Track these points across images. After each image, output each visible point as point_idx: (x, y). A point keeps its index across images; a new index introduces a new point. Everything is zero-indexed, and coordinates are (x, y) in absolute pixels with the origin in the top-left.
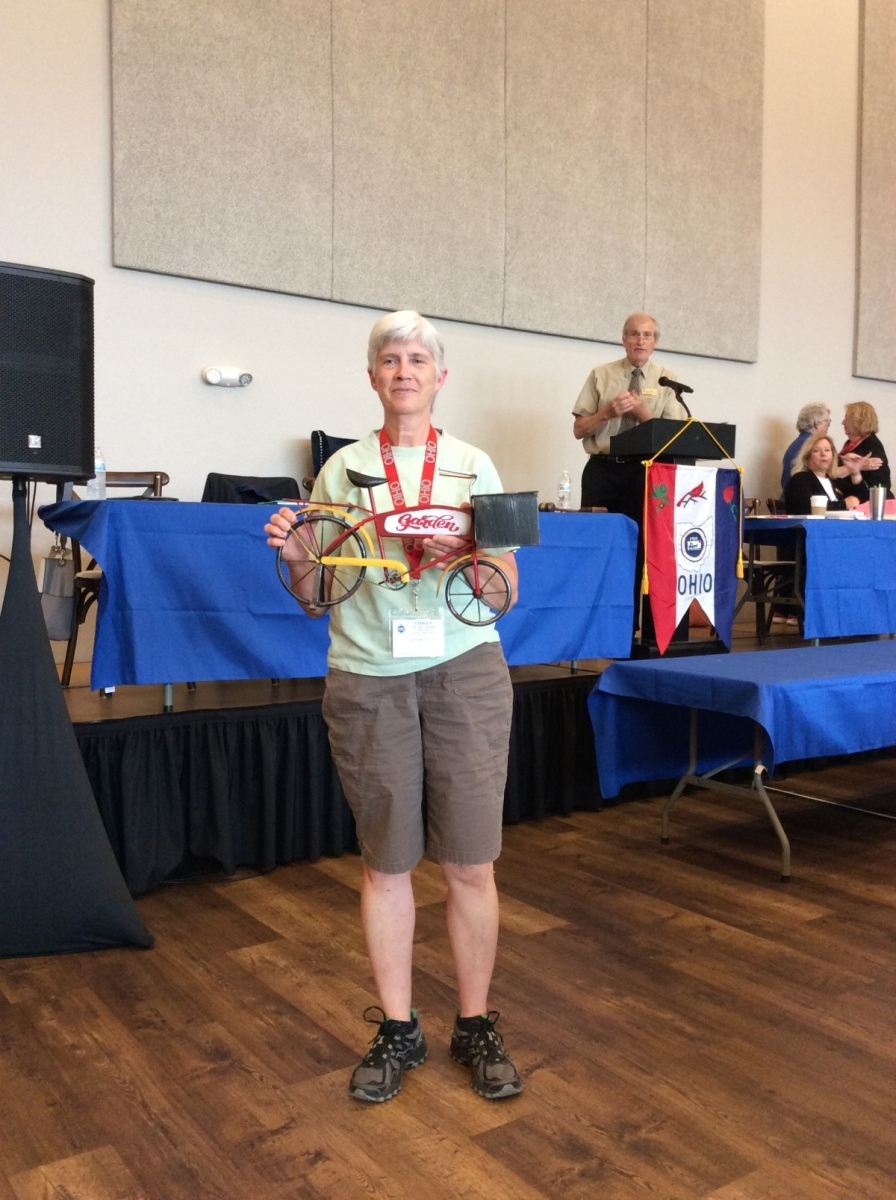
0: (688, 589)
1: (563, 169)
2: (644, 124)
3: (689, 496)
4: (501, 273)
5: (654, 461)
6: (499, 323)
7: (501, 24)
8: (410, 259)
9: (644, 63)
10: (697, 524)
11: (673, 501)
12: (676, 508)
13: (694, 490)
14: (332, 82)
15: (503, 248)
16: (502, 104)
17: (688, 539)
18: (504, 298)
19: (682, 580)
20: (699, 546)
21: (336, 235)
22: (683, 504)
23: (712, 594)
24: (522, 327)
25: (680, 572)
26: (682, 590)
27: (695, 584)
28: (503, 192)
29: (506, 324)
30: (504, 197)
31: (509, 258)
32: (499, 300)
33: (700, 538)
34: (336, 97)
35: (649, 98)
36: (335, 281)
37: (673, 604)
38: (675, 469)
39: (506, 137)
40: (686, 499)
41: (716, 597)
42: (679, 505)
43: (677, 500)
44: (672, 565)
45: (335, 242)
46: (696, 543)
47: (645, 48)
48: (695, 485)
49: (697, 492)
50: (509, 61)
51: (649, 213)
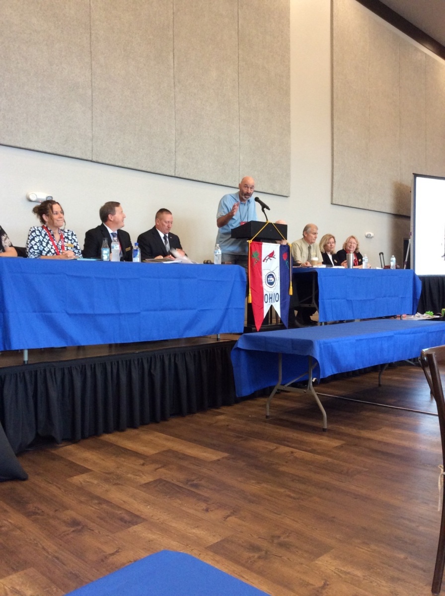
0: (269, 300)
1: (201, 103)
2: (237, 83)
3: (268, 257)
4: (174, 151)
5: (253, 241)
6: (173, 175)
7: (171, 33)
8: (130, 142)
9: (237, 55)
10: (272, 270)
11: (261, 259)
12: (262, 262)
13: (270, 254)
14: (91, 55)
15: (174, 139)
16: (172, 71)
17: (268, 277)
18: (175, 163)
19: (266, 296)
20: (273, 280)
21: (94, 129)
22: (265, 261)
23: (279, 302)
24: (184, 177)
25: (265, 293)
26: (266, 301)
27: (272, 298)
28: (174, 113)
29: (176, 176)
30: (174, 115)
31: (177, 144)
32: (173, 164)
33: (273, 277)
34: (93, 63)
35: (240, 71)
36: (94, 151)
37: (263, 308)
38: (262, 244)
39: (175, 86)
40: (267, 258)
41: (281, 304)
42: (264, 261)
43: (263, 259)
44: (262, 289)
45: (93, 132)
46: (271, 279)
47: (237, 48)
48: (271, 252)
49: (271, 255)
50: (175, 50)
51: (241, 125)
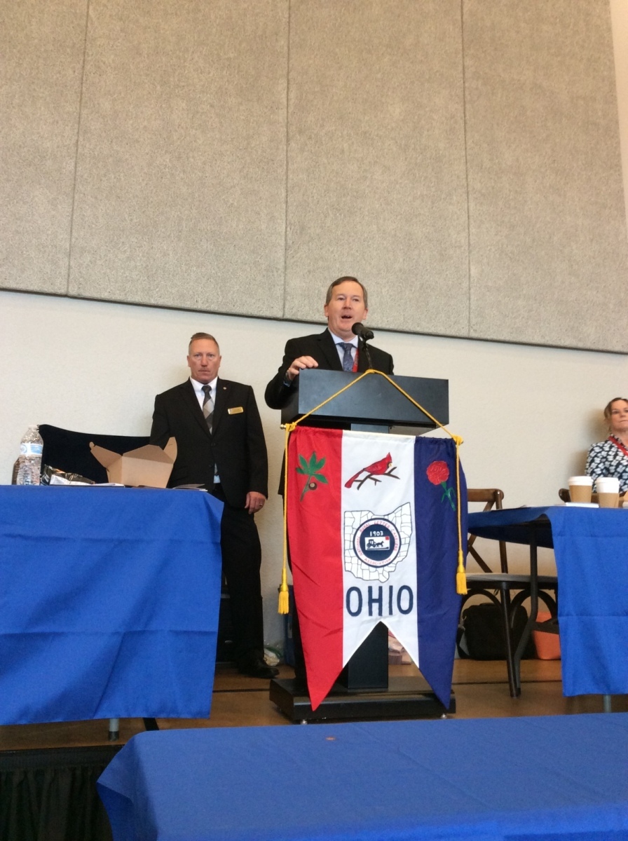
0: (365, 608)
3: (366, 474)
5: (298, 424)
10: (380, 512)
11: (339, 479)
12: (344, 489)
13: (375, 465)
15: (283, 243)
17: (366, 533)
19: (354, 595)
20: (387, 544)
22: (355, 484)
23: (414, 615)
25: (348, 582)
26: (354, 609)
27: (380, 600)
28: (283, 191)
29: (288, 316)
32: (278, 292)
33: (387, 533)
37: (338, 630)
38: (340, 436)
40: (361, 477)
41: (421, 621)
42: (349, 485)
43: (345, 478)
46: (382, 541)
48: (378, 456)
49: (381, 467)
51: (472, 205)
